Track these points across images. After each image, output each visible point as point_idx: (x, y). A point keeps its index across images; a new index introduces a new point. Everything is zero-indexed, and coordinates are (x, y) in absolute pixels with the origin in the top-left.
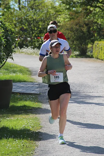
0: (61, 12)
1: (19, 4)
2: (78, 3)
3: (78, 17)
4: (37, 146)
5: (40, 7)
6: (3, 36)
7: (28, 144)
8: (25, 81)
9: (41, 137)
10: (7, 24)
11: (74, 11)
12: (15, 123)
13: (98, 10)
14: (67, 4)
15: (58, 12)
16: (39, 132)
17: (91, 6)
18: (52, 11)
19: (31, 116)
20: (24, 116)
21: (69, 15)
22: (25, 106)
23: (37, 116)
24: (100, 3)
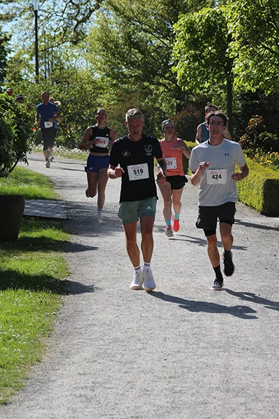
0: (104, 89)
1: (37, 74)
2: (131, 76)
3: (130, 99)
4: (63, 304)
5: (70, 80)
6: (13, 124)
7: (48, 301)
8: (43, 198)
9: (69, 289)
10: (20, 106)
11: (124, 89)
12: (27, 264)
13: (162, 89)
14: (113, 79)
15: (98, 89)
16: (66, 281)
17: (152, 83)
18: (89, 88)
19: (53, 255)
20: (42, 254)
21: (116, 95)
22: (43, 238)
23: (64, 254)
24: (166, 79)
